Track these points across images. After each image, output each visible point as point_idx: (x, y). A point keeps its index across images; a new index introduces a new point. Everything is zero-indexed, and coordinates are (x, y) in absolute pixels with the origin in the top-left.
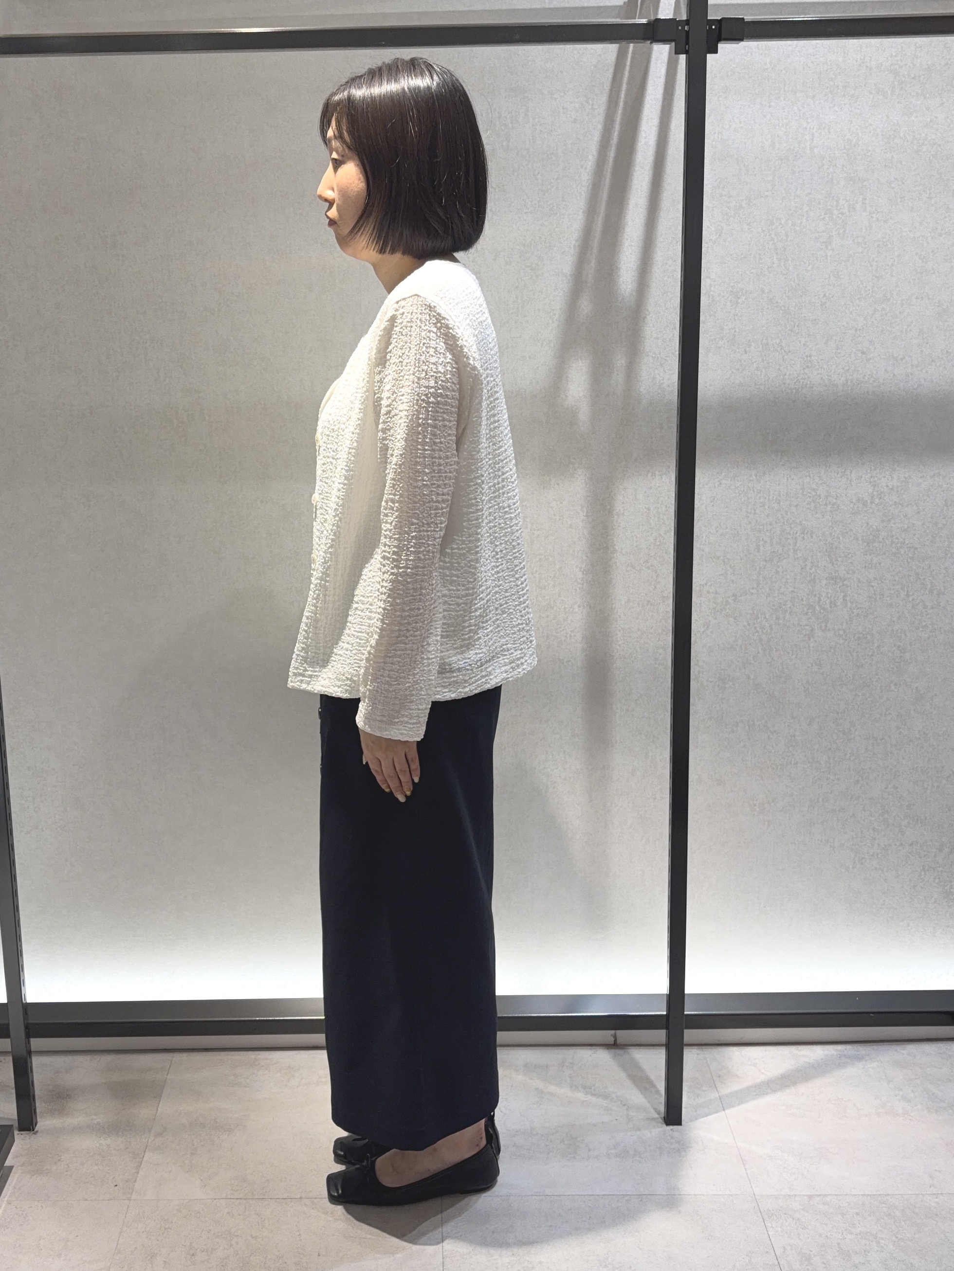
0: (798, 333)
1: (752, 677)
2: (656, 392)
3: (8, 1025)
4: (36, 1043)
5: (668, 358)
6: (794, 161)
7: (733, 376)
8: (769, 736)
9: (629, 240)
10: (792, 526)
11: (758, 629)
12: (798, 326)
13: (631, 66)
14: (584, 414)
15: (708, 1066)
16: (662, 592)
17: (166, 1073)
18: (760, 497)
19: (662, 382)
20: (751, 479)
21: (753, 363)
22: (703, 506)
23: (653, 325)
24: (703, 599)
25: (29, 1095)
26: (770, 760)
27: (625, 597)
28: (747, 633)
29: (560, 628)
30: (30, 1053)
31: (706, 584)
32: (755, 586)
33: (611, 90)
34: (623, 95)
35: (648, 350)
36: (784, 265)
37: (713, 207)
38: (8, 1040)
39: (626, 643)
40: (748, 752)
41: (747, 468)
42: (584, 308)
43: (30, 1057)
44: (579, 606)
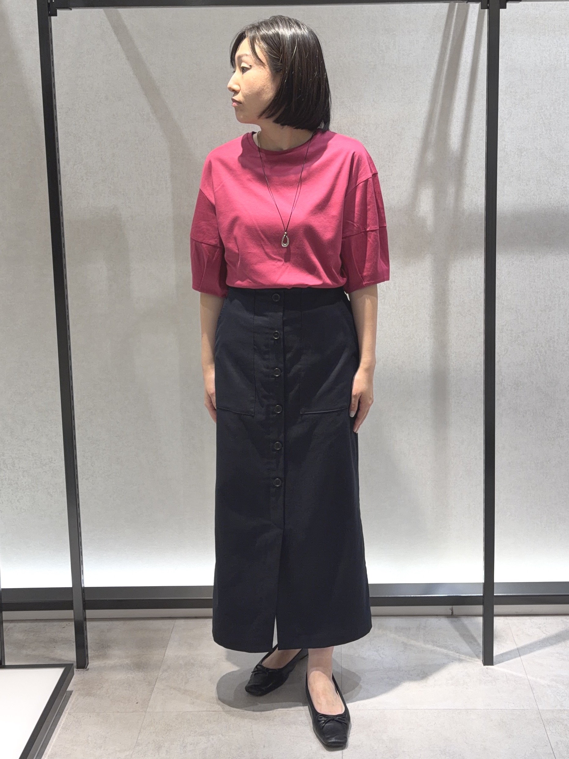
0: (558, 173)
1: (535, 383)
2: (473, 208)
3: (72, 601)
4: (90, 613)
5: (480, 188)
6: (554, 72)
7: (519, 199)
8: (545, 420)
9: (456, 118)
10: (557, 290)
11: (538, 353)
12: (558, 169)
13: (457, 16)
14: (430, 222)
15: (510, 628)
16: (479, 329)
17: (171, 633)
18: (537, 272)
19: (476, 202)
20: (532, 261)
21: (531, 191)
22: (503, 277)
23: (471, 169)
24: (503, 334)
25: (84, 646)
26: (546, 435)
27: (456, 333)
28: (531, 355)
29: (417, 351)
30: (85, 619)
31: (505, 325)
32: (535, 326)
33: (445, 30)
34: (452, 33)
35: (468, 183)
36: (549, 133)
37: (506, 99)
38: (73, 611)
39: (457, 361)
40: (533, 430)
41: (529, 254)
42: (430, 158)
43: (86, 623)
44: (428, 338)
